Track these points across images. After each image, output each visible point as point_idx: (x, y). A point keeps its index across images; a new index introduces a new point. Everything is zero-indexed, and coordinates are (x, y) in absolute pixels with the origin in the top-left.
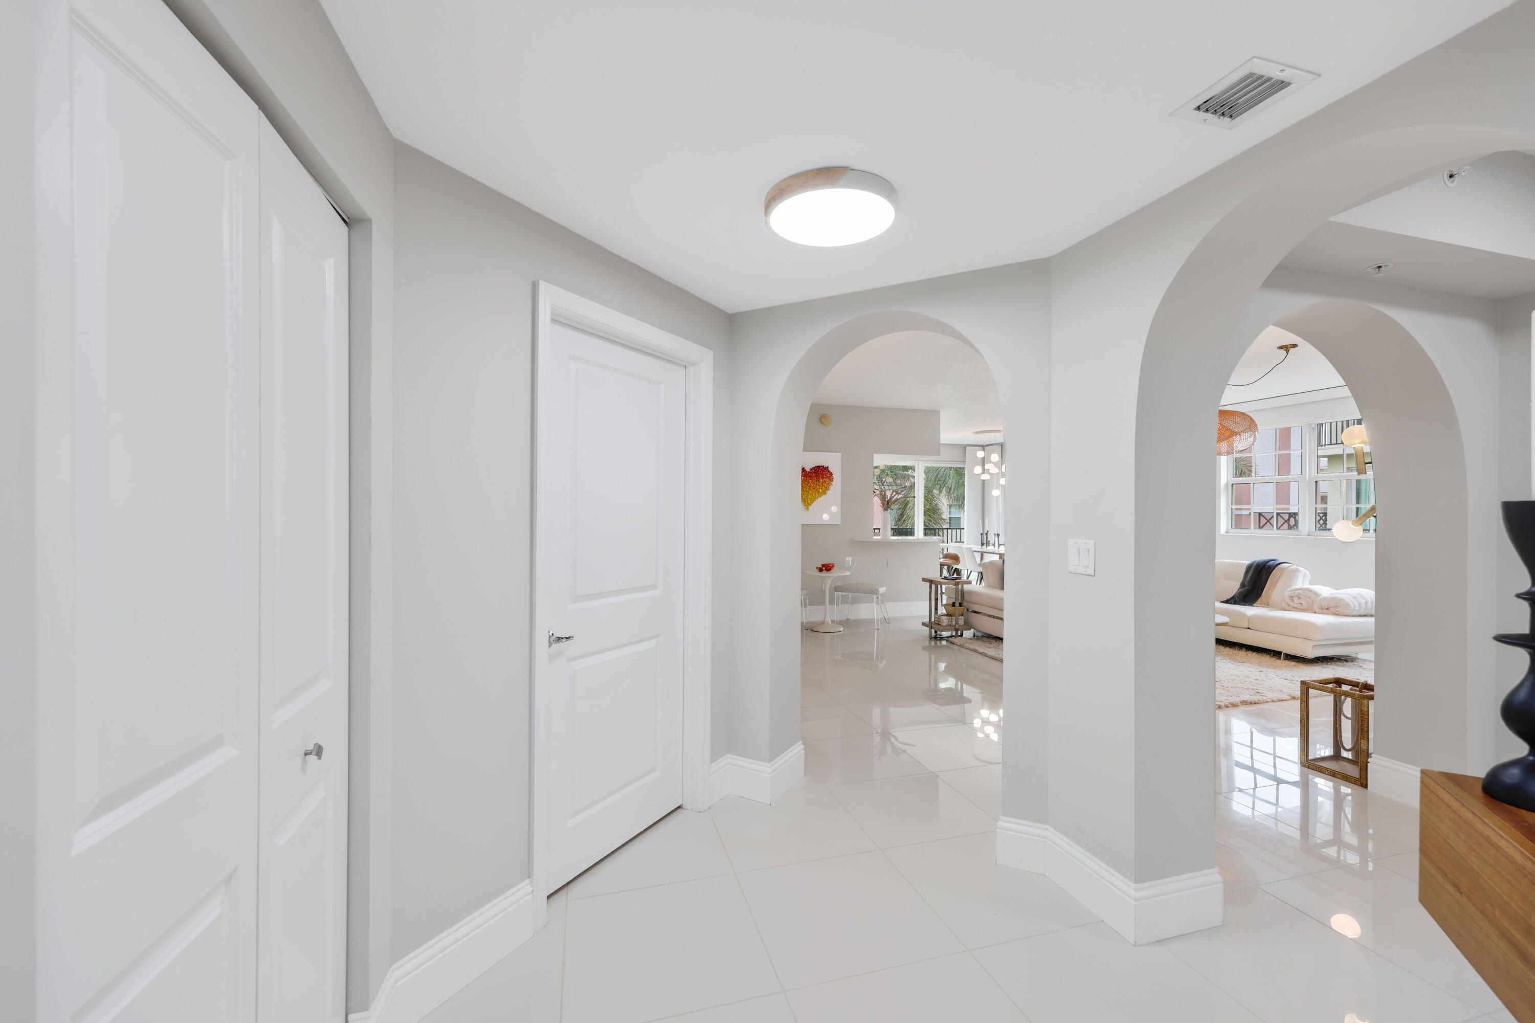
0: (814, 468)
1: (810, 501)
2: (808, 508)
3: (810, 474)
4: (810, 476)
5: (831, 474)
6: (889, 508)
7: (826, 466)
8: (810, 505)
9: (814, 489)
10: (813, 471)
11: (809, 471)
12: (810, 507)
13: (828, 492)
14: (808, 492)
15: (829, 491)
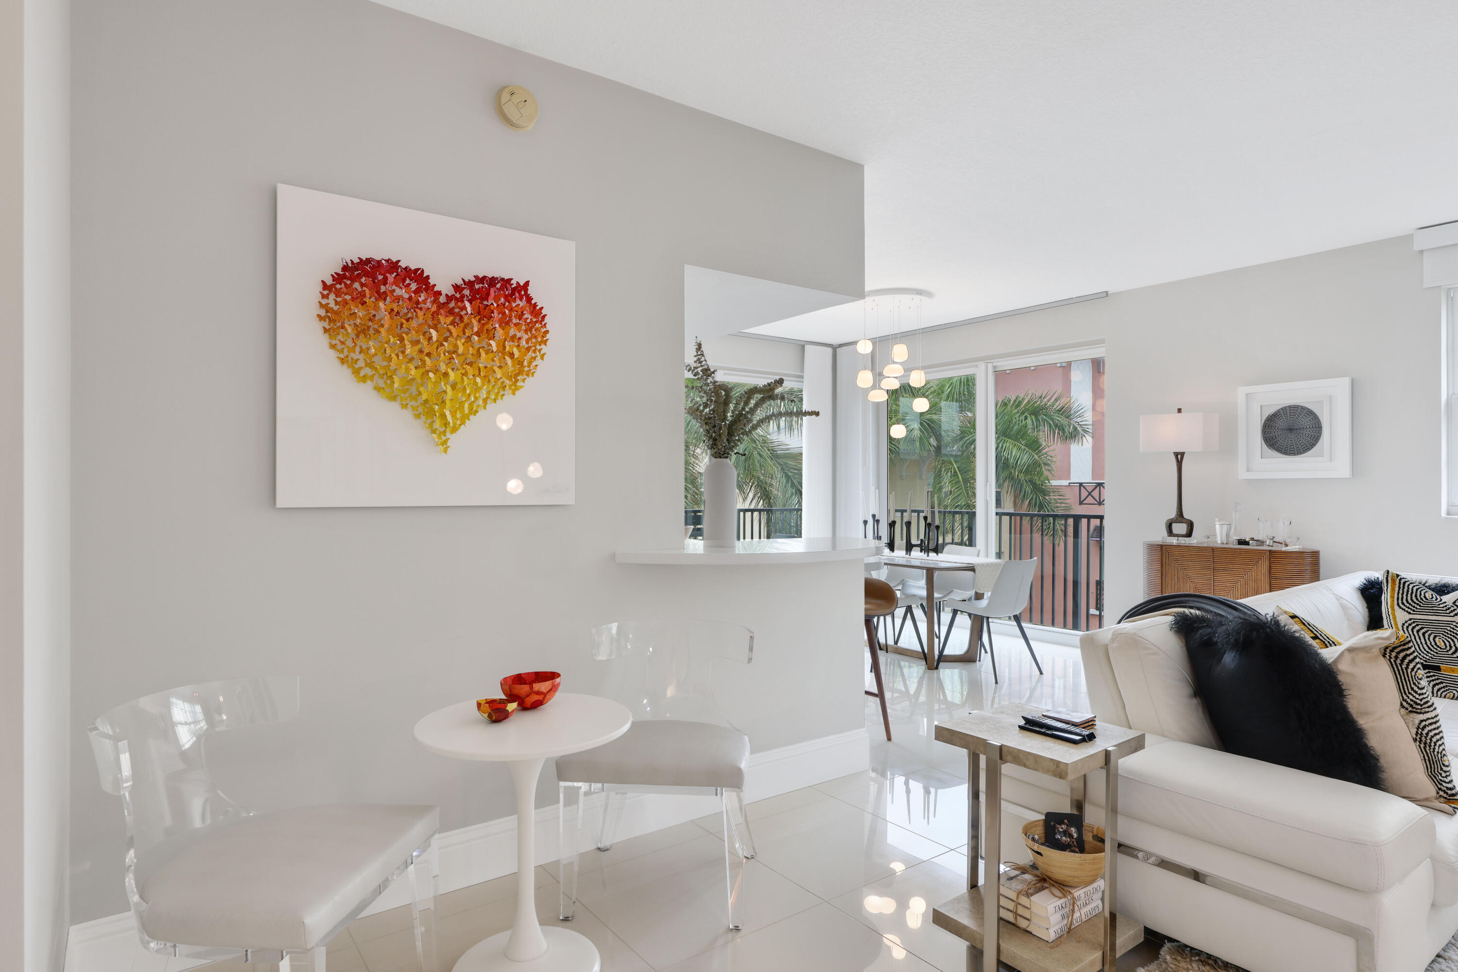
0: (470, 284)
1: (453, 415)
2: (445, 442)
3: (452, 304)
4: (451, 312)
5: (537, 312)
6: (731, 449)
7: (518, 278)
8: (455, 430)
9: (471, 364)
10: (467, 292)
11: (451, 292)
12: (454, 439)
13: (529, 385)
14: (446, 374)
15: (529, 380)
